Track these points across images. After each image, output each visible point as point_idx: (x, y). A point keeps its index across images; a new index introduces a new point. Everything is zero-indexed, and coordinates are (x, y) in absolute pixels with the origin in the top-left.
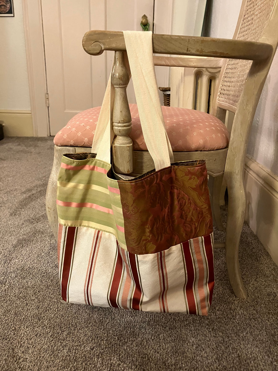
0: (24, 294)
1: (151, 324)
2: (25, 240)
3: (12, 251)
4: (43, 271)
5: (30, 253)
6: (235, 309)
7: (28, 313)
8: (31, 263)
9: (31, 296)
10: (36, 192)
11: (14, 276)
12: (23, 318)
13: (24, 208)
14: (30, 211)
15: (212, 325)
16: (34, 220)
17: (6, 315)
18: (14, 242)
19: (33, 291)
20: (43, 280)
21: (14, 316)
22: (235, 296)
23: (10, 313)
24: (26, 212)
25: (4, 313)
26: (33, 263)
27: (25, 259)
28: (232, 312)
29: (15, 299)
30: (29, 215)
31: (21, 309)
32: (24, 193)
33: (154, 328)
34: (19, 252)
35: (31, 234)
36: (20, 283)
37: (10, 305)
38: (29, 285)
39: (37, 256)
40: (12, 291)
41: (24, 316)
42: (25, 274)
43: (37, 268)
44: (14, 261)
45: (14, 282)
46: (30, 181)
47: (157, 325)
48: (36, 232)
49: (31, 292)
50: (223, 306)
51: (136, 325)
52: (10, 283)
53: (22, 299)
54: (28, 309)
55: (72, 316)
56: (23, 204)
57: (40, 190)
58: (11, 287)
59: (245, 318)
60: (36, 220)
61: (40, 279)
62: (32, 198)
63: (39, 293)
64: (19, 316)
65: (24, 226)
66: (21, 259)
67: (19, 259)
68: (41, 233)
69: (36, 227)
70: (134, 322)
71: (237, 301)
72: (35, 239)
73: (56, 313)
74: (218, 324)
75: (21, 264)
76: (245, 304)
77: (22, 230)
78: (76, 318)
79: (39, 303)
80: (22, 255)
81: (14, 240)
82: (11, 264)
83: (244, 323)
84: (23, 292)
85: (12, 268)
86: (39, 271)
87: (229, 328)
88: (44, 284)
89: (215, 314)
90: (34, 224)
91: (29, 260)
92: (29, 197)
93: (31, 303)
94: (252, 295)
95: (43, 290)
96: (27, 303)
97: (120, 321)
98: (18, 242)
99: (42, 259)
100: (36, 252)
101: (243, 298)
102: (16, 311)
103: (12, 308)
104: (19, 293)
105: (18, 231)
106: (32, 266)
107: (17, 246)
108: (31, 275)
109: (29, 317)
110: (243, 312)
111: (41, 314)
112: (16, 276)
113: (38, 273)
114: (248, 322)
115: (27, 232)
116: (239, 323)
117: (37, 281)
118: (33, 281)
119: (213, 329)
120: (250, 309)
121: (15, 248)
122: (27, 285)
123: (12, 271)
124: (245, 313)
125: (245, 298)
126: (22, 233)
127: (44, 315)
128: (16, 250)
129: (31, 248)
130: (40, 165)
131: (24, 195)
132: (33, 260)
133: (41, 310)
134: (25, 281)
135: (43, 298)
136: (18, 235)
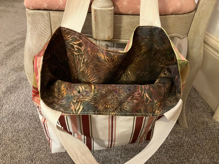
0: (17, 137)
1: (123, 157)
2: (12, 87)
3: (2, 98)
4: (30, 114)
5: (18, 99)
6: (182, 138)
7: (22, 155)
8: (19, 107)
9: (23, 138)
10: (17, 45)
11: (6, 120)
12: (18, 160)
13: (8, 59)
14: (14, 61)
15: (168, 153)
16: (18, 69)
17: (3, 159)
18: (4, 89)
19: (24, 133)
20: (31, 122)
21: (10, 159)
22: (180, 126)
23: (7, 157)
24: (11, 62)
25: (2, 156)
26: (21, 107)
27: (14, 104)
28: (180, 140)
29: (10, 143)
30: (13, 65)
31: (15, 151)
32: (8, 45)
33: (125, 160)
34: (8, 98)
35: (17, 81)
36: (12, 127)
37: (6, 148)
38: (20, 128)
39: (24, 101)
40: (6, 135)
41: (18, 159)
42: (15, 118)
43: (25, 112)
44: (5, 107)
45: (7, 126)
46: (11, 35)
47: (128, 157)
48: (21, 80)
49: (22, 135)
50: (173, 136)
51: (112, 159)
52: (3, 127)
53: (15, 142)
54: (21, 151)
55: (59, 155)
56: (8, 55)
57: (20, 43)
58: (4, 131)
59: (190, 144)
60: (20, 69)
61: (29, 122)
62: (15, 50)
63: (29, 135)
64: (14, 159)
65: (10, 74)
66: (11, 105)
67: (9, 104)
68: (25, 80)
69: (21, 75)
70: (110, 156)
71: (182, 130)
72: (20, 86)
73: (45, 153)
74: (173, 152)
75: (11, 109)
76: (188, 132)
77: (9, 78)
78: (63, 156)
79: (30, 144)
80: (11, 100)
81: (3, 88)
82: (3, 110)
83: (191, 149)
84: (15, 135)
85: (4, 114)
86: (27, 114)
87: (181, 155)
88: (32, 126)
89: (168, 143)
90: (18, 72)
91: (17, 105)
92: (12, 49)
93: (23, 145)
94: (191, 124)
95: (32, 132)
96: (20, 146)
97: (98, 156)
98: (7, 89)
99: (28, 103)
100: (23, 97)
101: (185, 127)
102: (11, 154)
103: (8, 152)
104: (12, 136)
105: (6, 79)
106: (21, 111)
107: (6, 93)
108: (21, 119)
109: (23, 159)
110: (188, 139)
111: (33, 156)
112: (8, 121)
113: (26, 117)
114: (193, 147)
115: (13, 79)
116: (187, 149)
117: (27, 124)
118: (23, 124)
119: (170, 157)
120: (192, 136)
121: (5, 95)
122: (18, 129)
123: (4, 116)
124: (189, 140)
125: (187, 127)
126: (10, 80)
127: (36, 156)
128: (6, 96)
129: (19, 94)
130: (18, 22)
131: (8, 47)
132: (21, 104)
133: (33, 152)
134: (16, 124)
135: (33, 140)
136: (7, 83)
